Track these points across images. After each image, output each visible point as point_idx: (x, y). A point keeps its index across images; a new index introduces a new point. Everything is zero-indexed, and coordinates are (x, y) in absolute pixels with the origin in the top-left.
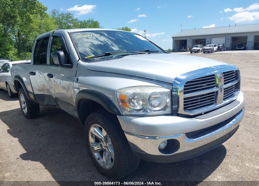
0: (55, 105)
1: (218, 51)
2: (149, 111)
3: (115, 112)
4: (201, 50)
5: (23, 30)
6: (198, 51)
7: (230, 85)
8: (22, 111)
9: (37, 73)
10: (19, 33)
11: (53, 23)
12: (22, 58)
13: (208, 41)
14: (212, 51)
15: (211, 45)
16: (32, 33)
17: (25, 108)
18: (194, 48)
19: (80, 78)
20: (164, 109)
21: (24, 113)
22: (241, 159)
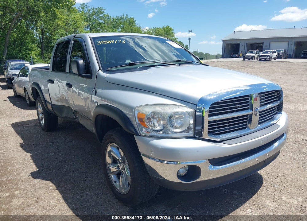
0: (74, 118)
1: (277, 59)
2: (170, 133)
3: (132, 132)
4: (256, 57)
5: (47, 27)
6: (252, 58)
7: (269, 107)
8: (40, 122)
9: (55, 81)
10: (42, 30)
11: (82, 20)
12: (45, 60)
13: (266, 46)
14: (270, 58)
15: (270, 51)
16: (57, 31)
17: (42, 119)
18: (248, 54)
19: (99, 91)
20: (187, 131)
21: (41, 124)
22: (279, 191)
